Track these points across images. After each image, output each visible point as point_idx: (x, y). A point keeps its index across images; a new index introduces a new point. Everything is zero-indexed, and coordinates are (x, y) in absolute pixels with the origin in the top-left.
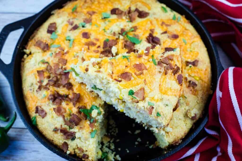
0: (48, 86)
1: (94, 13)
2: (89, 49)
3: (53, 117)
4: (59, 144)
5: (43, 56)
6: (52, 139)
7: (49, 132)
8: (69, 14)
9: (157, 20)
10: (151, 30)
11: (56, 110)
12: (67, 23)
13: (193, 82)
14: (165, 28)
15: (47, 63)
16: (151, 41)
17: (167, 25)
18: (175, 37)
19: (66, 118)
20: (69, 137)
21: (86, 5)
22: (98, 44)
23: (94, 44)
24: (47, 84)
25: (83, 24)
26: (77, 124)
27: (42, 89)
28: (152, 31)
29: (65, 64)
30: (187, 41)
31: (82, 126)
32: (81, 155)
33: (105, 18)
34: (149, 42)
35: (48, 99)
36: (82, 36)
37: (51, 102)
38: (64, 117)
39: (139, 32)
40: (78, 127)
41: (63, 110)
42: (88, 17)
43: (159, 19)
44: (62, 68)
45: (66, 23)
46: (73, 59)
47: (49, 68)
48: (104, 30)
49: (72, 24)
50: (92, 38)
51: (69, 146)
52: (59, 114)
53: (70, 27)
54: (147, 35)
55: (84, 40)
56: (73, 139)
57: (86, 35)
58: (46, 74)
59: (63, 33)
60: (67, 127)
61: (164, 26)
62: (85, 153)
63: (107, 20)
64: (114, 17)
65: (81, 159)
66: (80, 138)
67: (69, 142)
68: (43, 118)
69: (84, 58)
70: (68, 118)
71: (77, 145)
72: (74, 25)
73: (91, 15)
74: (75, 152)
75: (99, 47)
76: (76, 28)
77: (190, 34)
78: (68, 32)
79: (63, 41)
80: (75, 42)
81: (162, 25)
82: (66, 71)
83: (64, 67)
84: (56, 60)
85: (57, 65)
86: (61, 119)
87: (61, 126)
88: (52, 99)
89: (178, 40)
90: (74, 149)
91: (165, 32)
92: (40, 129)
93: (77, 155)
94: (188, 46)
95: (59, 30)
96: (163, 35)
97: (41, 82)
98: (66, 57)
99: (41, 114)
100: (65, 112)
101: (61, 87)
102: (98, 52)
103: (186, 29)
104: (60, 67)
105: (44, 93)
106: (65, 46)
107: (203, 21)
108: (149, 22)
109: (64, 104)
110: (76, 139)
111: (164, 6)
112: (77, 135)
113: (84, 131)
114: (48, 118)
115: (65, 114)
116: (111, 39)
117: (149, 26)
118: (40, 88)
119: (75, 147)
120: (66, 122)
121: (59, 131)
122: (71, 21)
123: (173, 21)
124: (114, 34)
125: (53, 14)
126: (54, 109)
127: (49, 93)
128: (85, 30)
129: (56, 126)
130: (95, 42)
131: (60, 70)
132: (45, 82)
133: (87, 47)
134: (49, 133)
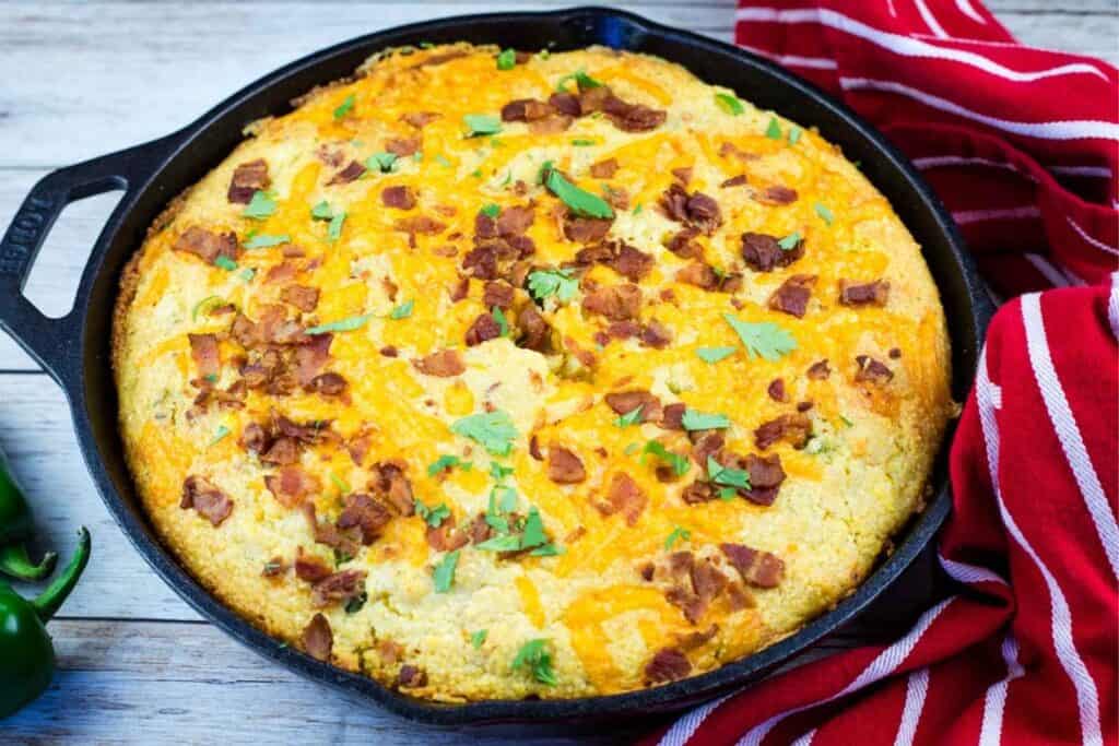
0: (238, 395)
1: (429, 116)
2: (413, 244)
3: (261, 518)
4: (289, 633)
5: (212, 283)
6: (257, 611)
7: (245, 581)
8: (321, 130)
9: (700, 137)
10: (676, 173)
11: (276, 485)
12: (315, 159)
13: (874, 364)
14: (736, 166)
15: (232, 307)
16: (679, 212)
17: (743, 156)
18: (785, 197)
19: (320, 518)
20: (337, 595)
21: (396, 93)
22: (453, 225)
23: (433, 228)
24: (234, 388)
25: (386, 158)
26: (370, 538)
27: (214, 407)
28: (682, 175)
29: (314, 306)
30: (831, 213)
31: (394, 546)
32: (393, 671)
33: (477, 134)
34: (672, 216)
35: (240, 444)
36: (380, 201)
37: (253, 455)
38: (311, 511)
39: (629, 181)
40: (379, 547)
41: (307, 484)
42: (406, 132)
43: (710, 137)
44: (298, 320)
45: (308, 158)
46: (345, 283)
47: (239, 327)
48: (477, 174)
49: (336, 163)
50: (426, 206)
51: (336, 638)
52: (288, 498)
53: (331, 172)
54: (662, 187)
55: (391, 215)
56: (355, 603)
57: (397, 197)
58: (230, 351)
59: (298, 197)
60: (325, 554)
61: (732, 157)
62: (411, 662)
63: (487, 141)
64: (518, 129)
65: (394, 688)
66: (385, 597)
67: (337, 619)
68: (217, 524)
69: (394, 280)
70: (329, 515)
71: (373, 632)
72: (345, 165)
73: (418, 126)
74: (362, 663)
75: (457, 235)
76: (353, 172)
77: (844, 188)
78: (320, 188)
79: (303, 222)
80: (352, 221)
81: (722, 156)
82: (317, 331)
83: (306, 317)
84: (272, 294)
85: (277, 311)
86: (298, 522)
87: (301, 549)
88: (256, 441)
89: (795, 207)
90: (359, 651)
91: (739, 180)
92: (204, 573)
93: (375, 675)
94: (840, 232)
95: (282, 188)
96: (730, 190)
97: (206, 381)
98: (315, 279)
99: (206, 511)
100: (319, 490)
101: (297, 392)
102: (452, 253)
103: (826, 171)
104: (291, 317)
105: (223, 421)
106: (310, 238)
107: (920, 163)
108: (666, 145)
109: (310, 459)
110: (366, 606)
111: (730, 93)
112: (372, 587)
113: (405, 566)
114: (240, 522)
115: (314, 499)
116: (506, 204)
117: (666, 160)
118: (202, 402)
119: (362, 637)
120: (320, 535)
121: (293, 572)
122: (332, 150)
123: (769, 141)
124: (521, 188)
125: (251, 136)
126: (267, 479)
127: (245, 418)
128: (393, 180)
129: (277, 552)
130: (438, 218)
131: (293, 329)
132: (227, 378)
133: (406, 236)
134: (245, 589)
